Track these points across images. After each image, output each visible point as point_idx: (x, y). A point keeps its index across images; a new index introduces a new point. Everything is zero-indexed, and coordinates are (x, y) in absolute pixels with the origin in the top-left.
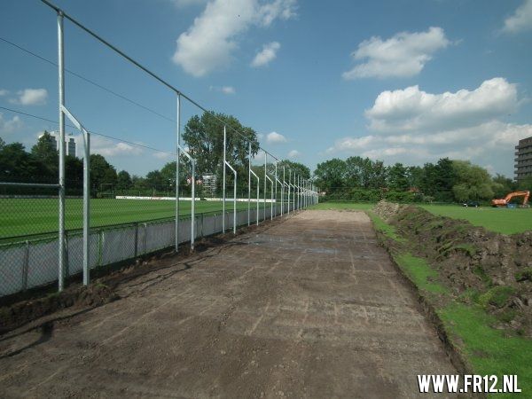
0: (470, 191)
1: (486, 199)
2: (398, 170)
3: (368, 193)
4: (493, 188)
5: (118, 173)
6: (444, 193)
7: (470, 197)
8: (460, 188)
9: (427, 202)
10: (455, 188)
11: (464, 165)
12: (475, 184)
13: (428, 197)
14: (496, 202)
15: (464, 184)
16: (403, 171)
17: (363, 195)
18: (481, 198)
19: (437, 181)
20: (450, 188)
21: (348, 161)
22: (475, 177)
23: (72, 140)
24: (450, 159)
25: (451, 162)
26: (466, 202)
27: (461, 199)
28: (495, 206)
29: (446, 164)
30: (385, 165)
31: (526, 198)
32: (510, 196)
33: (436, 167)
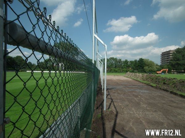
0: (149, 69)
1: (154, 71)
2: (126, 62)
3: (116, 69)
6: (142, 69)
11: (147, 60)
12: (151, 66)
13: (136, 71)
14: (158, 72)
15: (147, 67)
16: (128, 62)
17: (115, 70)
18: (153, 71)
19: (139, 66)
20: (143, 68)
21: (110, 59)
22: (151, 64)
24: (143, 58)
26: (148, 72)
27: (147, 71)
28: (158, 74)
29: (141, 60)
30: (122, 60)
31: (167, 71)
32: (162, 70)
33: (138, 61)
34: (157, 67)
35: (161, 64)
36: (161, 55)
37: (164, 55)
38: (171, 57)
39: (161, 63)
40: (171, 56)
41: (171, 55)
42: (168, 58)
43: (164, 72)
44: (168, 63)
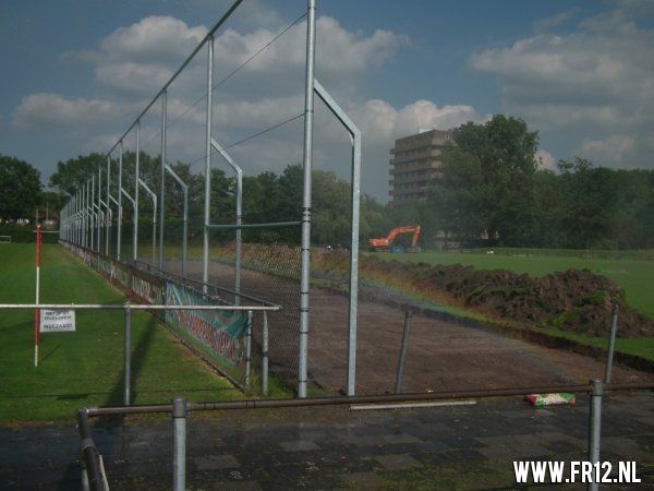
2: (217, 183)
14: (375, 242)
26: (329, 243)
31: (415, 238)
32: (393, 233)
33: (282, 181)
34: (374, 214)
35: (392, 198)
36: (392, 152)
37: (407, 152)
38: (436, 164)
39: (390, 193)
40: (434, 159)
41: (436, 153)
42: (422, 172)
43: (402, 242)
44: (421, 194)
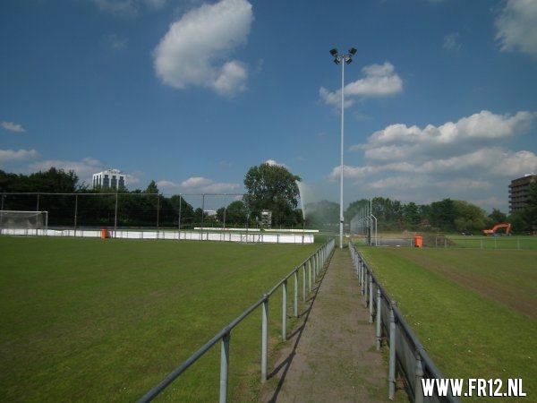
0: (467, 224)
1: (479, 230)
2: (412, 207)
3: (389, 225)
4: (485, 221)
5: (194, 210)
6: (448, 225)
7: (468, 228)
8: (459, 221)
9: (434, 232)
10: (456, 221)
12: (470, 218)
13: (436, 228)
14: (486, 231)
15: (463, 218)
16: (416, 208)
18: (475, 229)
19: (442, 216)
20: (453, 221)
22: (470, 213)
23: (122, 178)
24: (451, 199)
25: (452, 202)
26: (464, 232)
27: (461, 229)
28: (485, 235)
29: (448, 203)
30: (402, 204)
31: (508, 229)
32: (496, 228)
37: (518, 187)
42: (525, 196)
43: (501, 231)
